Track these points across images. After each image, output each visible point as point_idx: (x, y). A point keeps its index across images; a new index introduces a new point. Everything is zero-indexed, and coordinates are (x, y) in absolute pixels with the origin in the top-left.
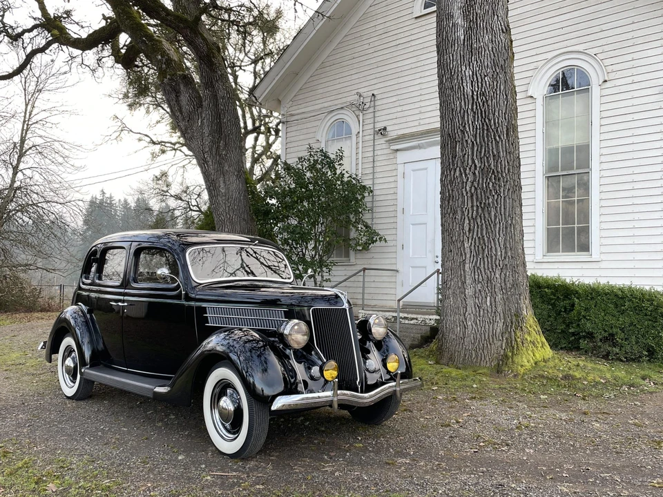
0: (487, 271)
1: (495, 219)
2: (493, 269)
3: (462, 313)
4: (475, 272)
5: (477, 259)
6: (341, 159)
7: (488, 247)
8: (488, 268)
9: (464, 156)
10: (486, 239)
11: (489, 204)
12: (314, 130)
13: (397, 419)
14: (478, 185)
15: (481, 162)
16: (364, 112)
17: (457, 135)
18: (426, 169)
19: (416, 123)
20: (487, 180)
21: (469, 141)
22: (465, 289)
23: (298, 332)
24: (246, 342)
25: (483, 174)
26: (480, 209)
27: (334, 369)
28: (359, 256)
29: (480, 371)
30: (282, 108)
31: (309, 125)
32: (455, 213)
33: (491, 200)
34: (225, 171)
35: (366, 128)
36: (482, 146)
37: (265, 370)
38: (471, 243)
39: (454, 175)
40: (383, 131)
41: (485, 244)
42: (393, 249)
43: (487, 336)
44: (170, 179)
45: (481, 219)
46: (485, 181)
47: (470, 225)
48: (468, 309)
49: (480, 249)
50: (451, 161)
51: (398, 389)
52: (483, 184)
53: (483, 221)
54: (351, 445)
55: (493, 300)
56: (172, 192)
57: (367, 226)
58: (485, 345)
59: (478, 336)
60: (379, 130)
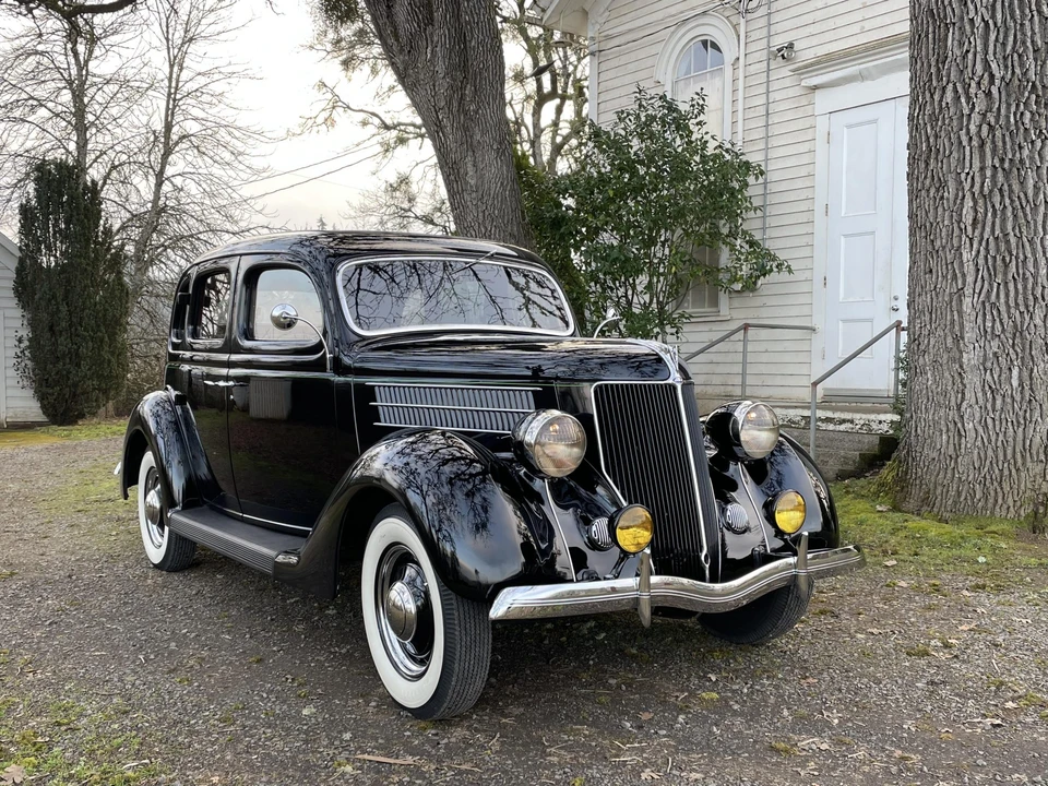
0: (1013, 311)
1: (1036, 194)
2: (1027, 307)
3: (953, 403)
4: (985, 314)
5: (991, 285)
6: (702, 111)
7: (1017, 258)
8: (1017, 304)
9: (964, 57)
10: (1013, 240)
11: (1021, 161)
12: (649, 62)
13: (802, 634)
14: (997, 121)
15: (1006, 67)
16: (749, 16)
17: (949, 9)
18: (875, 121)
19: (856, 29)
20: (1018, 106)
21: (978, 21)
22: (961, 352)
23: (560, 438)
24: (445, 462)
25: (1008, 95)
26: (1000, 175)
27: (642, 526)
28: (737, 302)
29: (993, 528)
30: (590, 27)
31: (642, 54)
32: (942, 185)
33: (1026, 152)
34: (475, 143)
35: (752, 47)
36: (1007, 29)
37: (481, 527)
38: (979, 252)
39: (941, 101)
40: (786, 52)
41: (1011, 255)
42: (805, 287)
43: (1009, 452)
44: (414, 188)
45: (1002, 196)
46: (1013, 109)
47: (976, 211)
48: (967, 396)
49: (999, 262)
50: (933, 70)
51: (802, 572)
52: (1008, 117)
53: (1007, 201)
54: (692, 694)
55: (1026, 374)
56: (419, 210)
57: (752, 244)
58: (1006, 472)
59: (990, 453)
60: (779, 50)
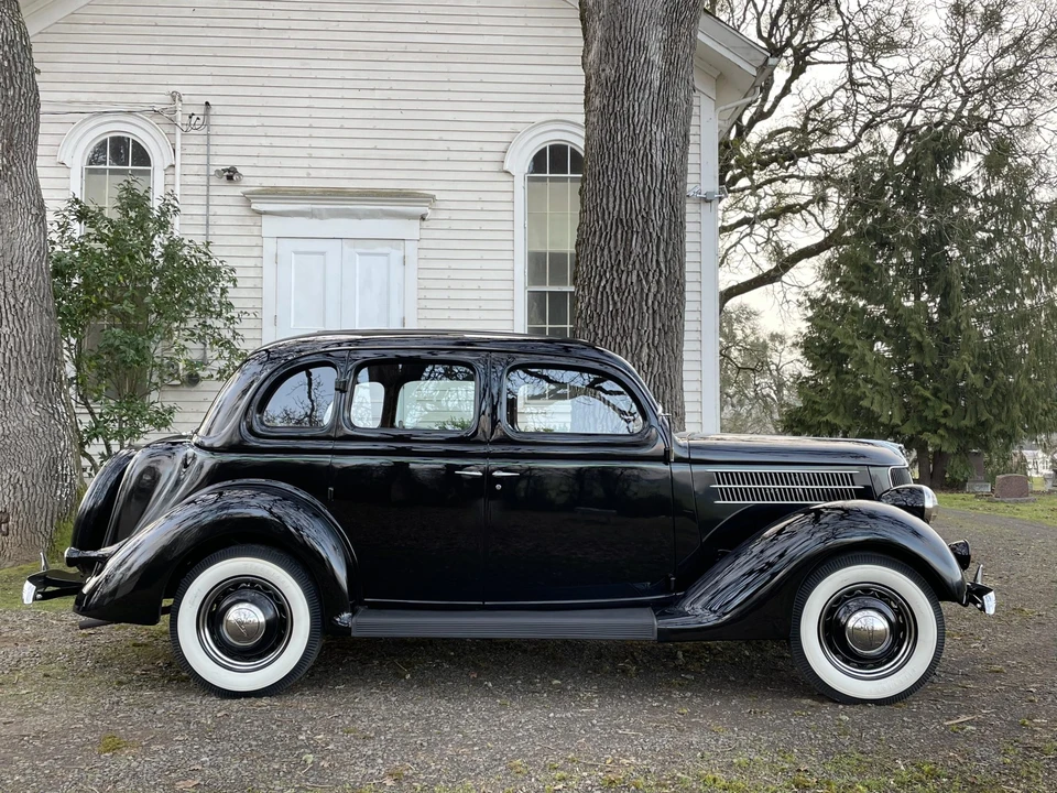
9: (645, 256)
14: (662, 299)
15: (666, 267)
18: (323, 253)
25: (667, 285)
26: (663, 334)
32: (626, 336)
35: (188, 159)
36: (667, 245)
39: (627, 280)
40: (231, 175)
45: (663, 347)
46: (669, 294)
50: (620, 259)
53: (665, 352)
60: (224, 171)
